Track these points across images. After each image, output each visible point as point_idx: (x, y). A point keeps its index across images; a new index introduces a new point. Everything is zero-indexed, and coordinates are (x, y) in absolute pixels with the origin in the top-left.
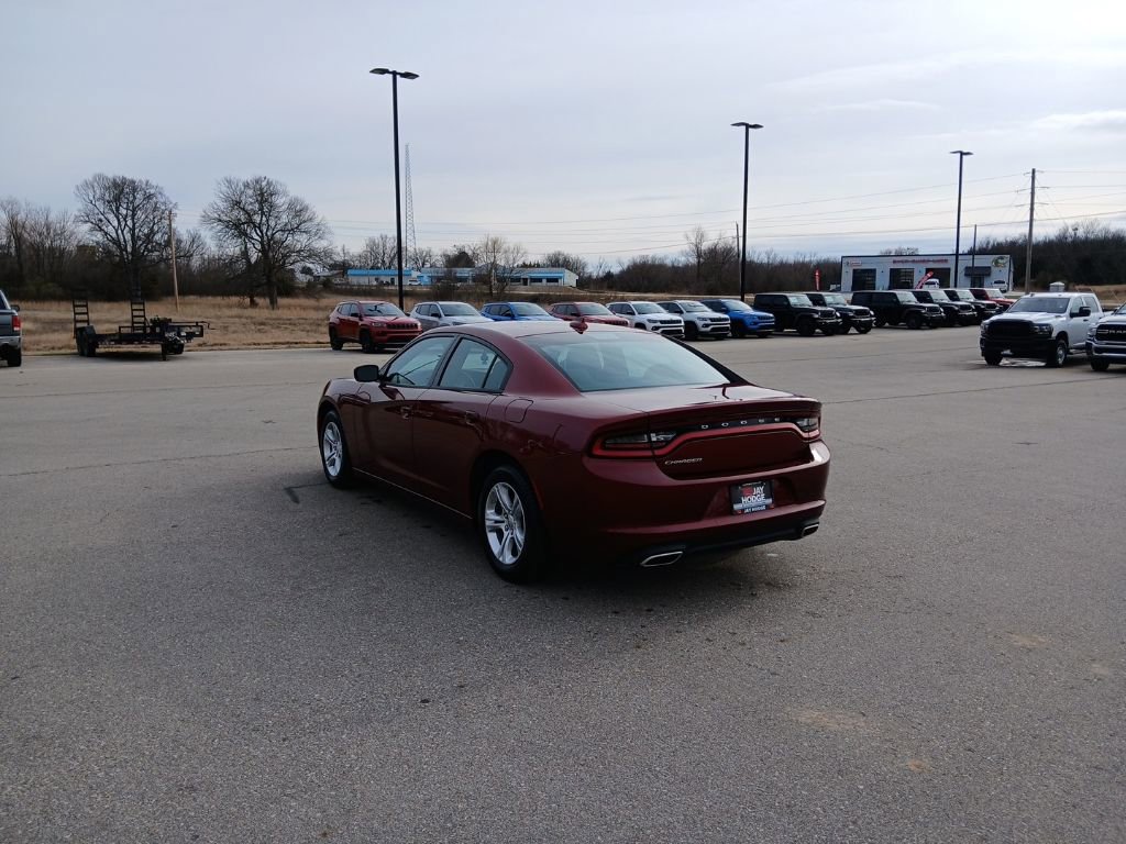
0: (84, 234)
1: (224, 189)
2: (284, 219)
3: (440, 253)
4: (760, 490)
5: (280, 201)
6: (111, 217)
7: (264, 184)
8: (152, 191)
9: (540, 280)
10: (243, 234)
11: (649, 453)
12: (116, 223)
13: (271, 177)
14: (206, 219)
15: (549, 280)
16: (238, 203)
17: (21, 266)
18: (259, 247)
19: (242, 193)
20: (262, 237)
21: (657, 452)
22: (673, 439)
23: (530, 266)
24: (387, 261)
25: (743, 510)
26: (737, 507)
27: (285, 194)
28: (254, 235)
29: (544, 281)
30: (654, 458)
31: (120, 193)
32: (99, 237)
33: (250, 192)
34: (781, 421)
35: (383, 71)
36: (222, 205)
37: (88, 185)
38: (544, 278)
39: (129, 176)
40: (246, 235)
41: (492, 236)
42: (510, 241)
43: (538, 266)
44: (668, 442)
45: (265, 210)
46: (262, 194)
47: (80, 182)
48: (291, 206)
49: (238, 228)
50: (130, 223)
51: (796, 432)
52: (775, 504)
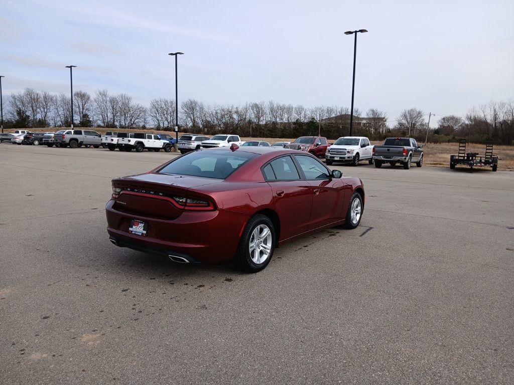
4: (141, 225)
21: (116, 196)
22: (120, 192)
25: (132, 231)
26: (130, 229)
34: (163, 196)
51: (172, 203)
52: (147, 235)
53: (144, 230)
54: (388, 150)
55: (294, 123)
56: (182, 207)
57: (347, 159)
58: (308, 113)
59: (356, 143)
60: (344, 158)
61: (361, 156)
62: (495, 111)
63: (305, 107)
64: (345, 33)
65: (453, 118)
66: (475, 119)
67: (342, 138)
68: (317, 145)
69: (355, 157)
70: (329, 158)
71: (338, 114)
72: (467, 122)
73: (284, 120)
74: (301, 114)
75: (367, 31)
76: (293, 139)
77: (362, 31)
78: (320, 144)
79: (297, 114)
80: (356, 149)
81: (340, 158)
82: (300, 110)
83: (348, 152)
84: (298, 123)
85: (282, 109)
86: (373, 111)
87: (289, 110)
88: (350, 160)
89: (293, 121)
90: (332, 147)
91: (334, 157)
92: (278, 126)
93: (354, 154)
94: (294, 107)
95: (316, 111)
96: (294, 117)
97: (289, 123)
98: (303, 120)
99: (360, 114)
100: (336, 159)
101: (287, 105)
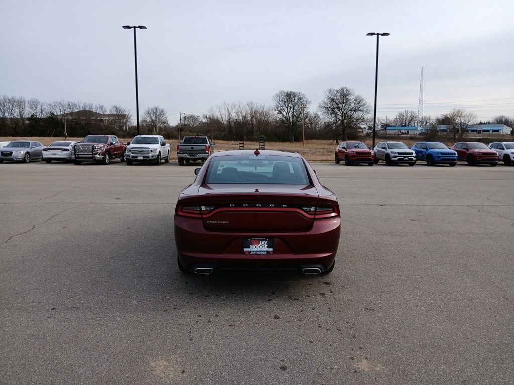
0: (275, 115)
1: (328, 94)
2: (353, 105)
3: (435, 118)
4: (264, 243)
5: (351, 97)
6: (285, 108)
7: (345, 90)
8: (302, 96)
9: (488, 131)
10: (334, 113)
11: (199, 216)
12: (286, 110)
13: (348, 87)
14: (320, 107)
15: (494, 131)
16: (333, 99)
17: (253, 127)
18: (341, 119)
19: (335, 95)
20: (342, 114)
21: (204, 216)
22: (213, 210)
23: (484, 124)
24: (407, 123)
25: (249, 252)
26: (246, 250)
27: (353, 94)
28: (339, 114)
29: (491, 132)
30: (202, 218)
31: (290, 98)
32: (280, 116)
33: (339, 94)
34: (287, 207)
35: (372, 34)
36: (327, 101)
37: (278, 95)
38: (491, 129)
39: (293, 91)
40: (336, 113)
41: (457, 109)
42: (467, 111)
43: (489, 123)
44: (210, 211)
45: (345, 102)
46: (344, 95)
47: (274, 94)
48: (356, 100)
49: (332, 111)
50: (292, 110)
51: (301, 214)
52: (274, 252)
53: (268, 247)
54: (192, 148)
55: (29, 119)
56: (313, 217)
57: (151, 158)
58: (45, 107)
59: (155, 141)
60: (148, 157)
61: (162, 155)
62: (228, 111)
63: (41, 100)
64: (123, 27)
65: (192, 117)
66: (210, 118)
67: (139, 136)
68: (112, 144)
69: (158, 156)
70: (131, 158)
71: (82, 109)
72: (204, 121)
73: (15, 115)
74: (36, 108)
75: (146, 28)
76: (79, 138)
77: (141, 27)
78: (114, 143)
79: (31, 108)
80: (157, 147)
81: (144, 157)
82: (34, 104)
83: (151, 151)
84: (33, 119)
85: (12, 102)
86: (116, 108)
87: (20, 104)
88: (155, 159)
89: (27, 117)
90: (132, 145)
91: (137, 157)
92: (9, 122)
93: (157, 153)
94: (27, 100)
95: (55, 106)
96: (27, 113)
97: (22, 119)
98: (39, 115)
99: (106, 111)
100: (139, 158)
101: (17, 97)
